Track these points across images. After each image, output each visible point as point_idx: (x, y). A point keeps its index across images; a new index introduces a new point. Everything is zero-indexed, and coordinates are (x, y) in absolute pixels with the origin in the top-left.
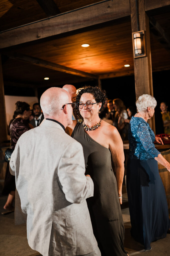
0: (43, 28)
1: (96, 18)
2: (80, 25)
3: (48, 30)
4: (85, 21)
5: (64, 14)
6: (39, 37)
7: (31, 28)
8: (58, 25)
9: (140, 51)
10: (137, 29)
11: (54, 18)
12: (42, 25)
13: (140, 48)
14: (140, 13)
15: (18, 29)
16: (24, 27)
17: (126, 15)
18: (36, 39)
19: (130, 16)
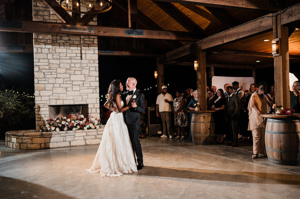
0: (226, 36)
1: (254, 30)
2: (246, 34)
3: (229, 37)
4: (248, 31)
5: (237, 27)
6: (224, 42)
7: (220, 36)
8: (234, 34)
9: (275, 53)
10: (276, 37)
11: (232, 30)
12: (226, 34)
13: (276, 50)
14: (278, 26)
15: (213, 37)
16: (216, 36)
17: (270, 28)
18: (222, 43)
19: (273, 28)
